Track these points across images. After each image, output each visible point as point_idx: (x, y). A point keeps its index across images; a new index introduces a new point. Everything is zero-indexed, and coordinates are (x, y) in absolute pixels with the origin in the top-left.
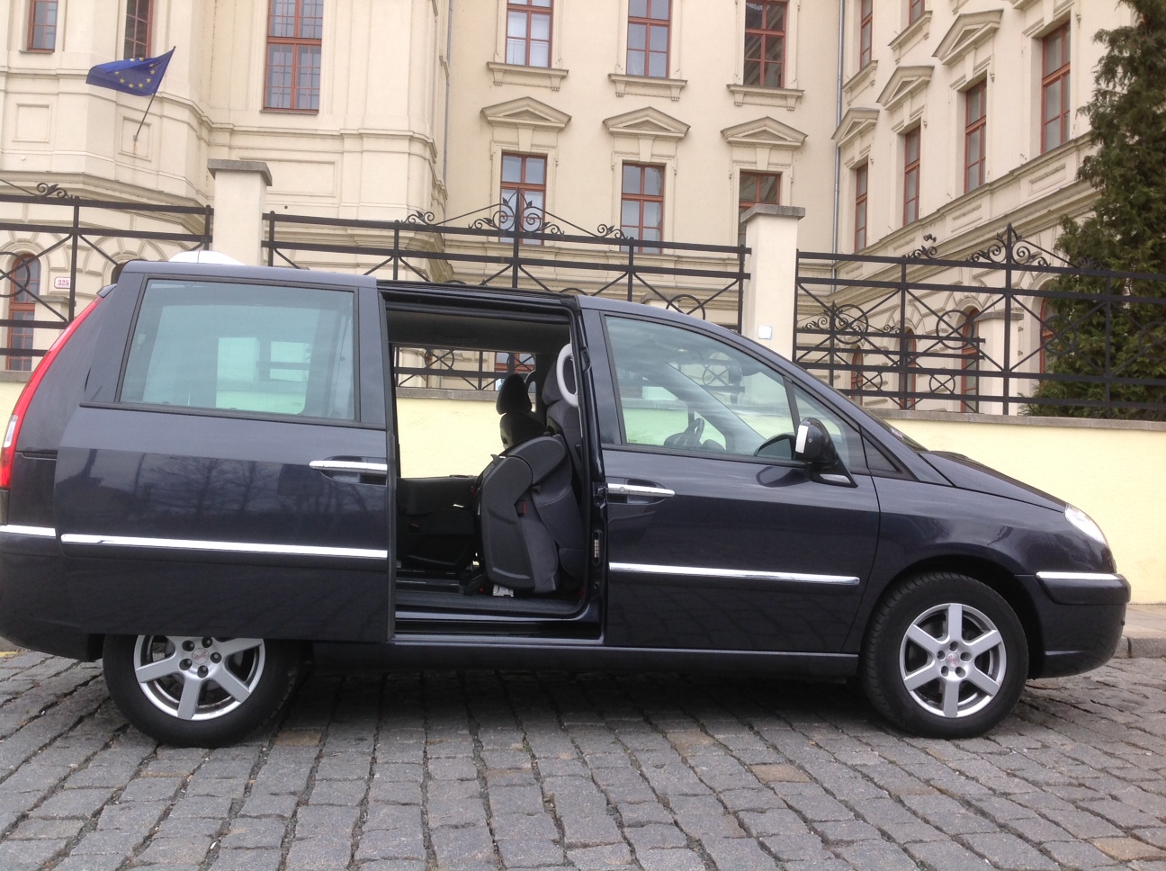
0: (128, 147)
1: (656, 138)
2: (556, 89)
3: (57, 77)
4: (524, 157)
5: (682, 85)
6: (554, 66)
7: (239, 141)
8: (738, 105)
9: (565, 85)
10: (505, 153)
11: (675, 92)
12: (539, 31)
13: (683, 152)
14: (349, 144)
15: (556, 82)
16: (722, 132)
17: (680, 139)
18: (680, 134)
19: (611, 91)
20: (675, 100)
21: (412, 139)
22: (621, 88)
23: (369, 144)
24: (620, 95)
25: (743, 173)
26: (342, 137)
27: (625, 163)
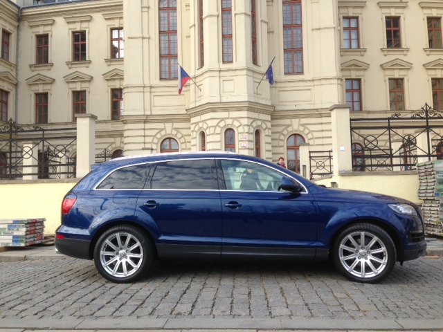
0: (256, 91)
1: (400, 69)
2: (362, 55)
3: (236, 70)
4: (352, 80)
5: (408, 50)
6: (361, 47)
7: (279, 85)
8: (428, 55)
9: (365, 54)
10: (346, 79)
11: (405, 53)
12: (354, 36)
13: (410, 73)
14: (316, 83)
15: (362, 53)
16: (424, 65)
17: (409, 69)
18: (408, 67)
19: (382, 54)
20: (406, 55)
21: (338, 79)
22: (386, 53)
23: (323, 82)
24: (385, 55)
25: (432, 79)
26: (313, 80)
27: (390, 79)
